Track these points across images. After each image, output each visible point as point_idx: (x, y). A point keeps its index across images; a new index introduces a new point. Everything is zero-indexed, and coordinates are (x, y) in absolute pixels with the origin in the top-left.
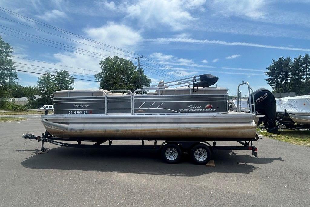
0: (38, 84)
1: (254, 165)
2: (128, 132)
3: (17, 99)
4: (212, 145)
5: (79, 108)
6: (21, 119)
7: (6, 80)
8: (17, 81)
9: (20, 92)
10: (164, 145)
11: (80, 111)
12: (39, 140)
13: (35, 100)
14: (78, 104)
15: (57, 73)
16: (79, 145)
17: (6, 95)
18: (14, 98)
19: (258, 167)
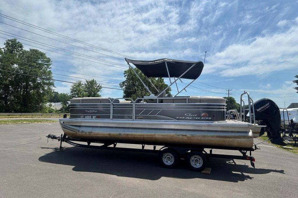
0: (70, 91)
1: (251, 175)
2: (129, 136)
3: (53, 104)
4: (208, 152)
5: (89, 113)
6: (53, 121)
7: (45, 88)
8: (53, 88)
9: (56, 98)
10: (162, 150)
11: (90, 116)
12: (59, 140)
13: (67, 105)
14: (88, 110)
15: (87, 82)
16: (88, 146)
17: (44, 100)
18: (51, 103)
19: (253, 178)
